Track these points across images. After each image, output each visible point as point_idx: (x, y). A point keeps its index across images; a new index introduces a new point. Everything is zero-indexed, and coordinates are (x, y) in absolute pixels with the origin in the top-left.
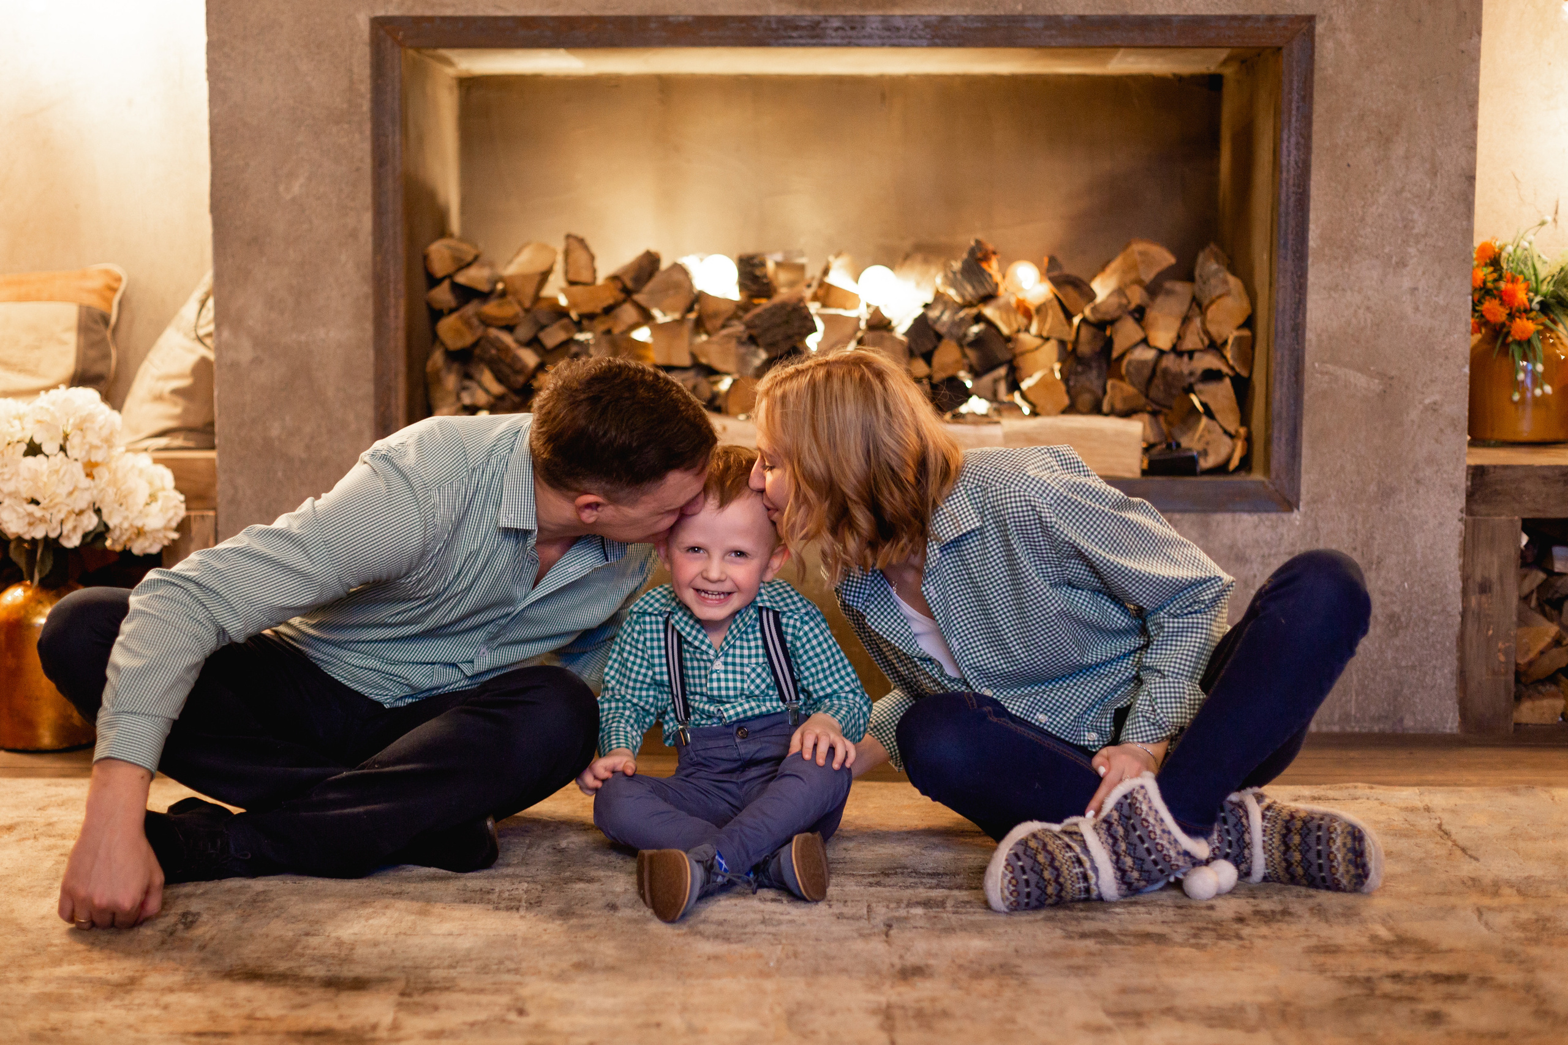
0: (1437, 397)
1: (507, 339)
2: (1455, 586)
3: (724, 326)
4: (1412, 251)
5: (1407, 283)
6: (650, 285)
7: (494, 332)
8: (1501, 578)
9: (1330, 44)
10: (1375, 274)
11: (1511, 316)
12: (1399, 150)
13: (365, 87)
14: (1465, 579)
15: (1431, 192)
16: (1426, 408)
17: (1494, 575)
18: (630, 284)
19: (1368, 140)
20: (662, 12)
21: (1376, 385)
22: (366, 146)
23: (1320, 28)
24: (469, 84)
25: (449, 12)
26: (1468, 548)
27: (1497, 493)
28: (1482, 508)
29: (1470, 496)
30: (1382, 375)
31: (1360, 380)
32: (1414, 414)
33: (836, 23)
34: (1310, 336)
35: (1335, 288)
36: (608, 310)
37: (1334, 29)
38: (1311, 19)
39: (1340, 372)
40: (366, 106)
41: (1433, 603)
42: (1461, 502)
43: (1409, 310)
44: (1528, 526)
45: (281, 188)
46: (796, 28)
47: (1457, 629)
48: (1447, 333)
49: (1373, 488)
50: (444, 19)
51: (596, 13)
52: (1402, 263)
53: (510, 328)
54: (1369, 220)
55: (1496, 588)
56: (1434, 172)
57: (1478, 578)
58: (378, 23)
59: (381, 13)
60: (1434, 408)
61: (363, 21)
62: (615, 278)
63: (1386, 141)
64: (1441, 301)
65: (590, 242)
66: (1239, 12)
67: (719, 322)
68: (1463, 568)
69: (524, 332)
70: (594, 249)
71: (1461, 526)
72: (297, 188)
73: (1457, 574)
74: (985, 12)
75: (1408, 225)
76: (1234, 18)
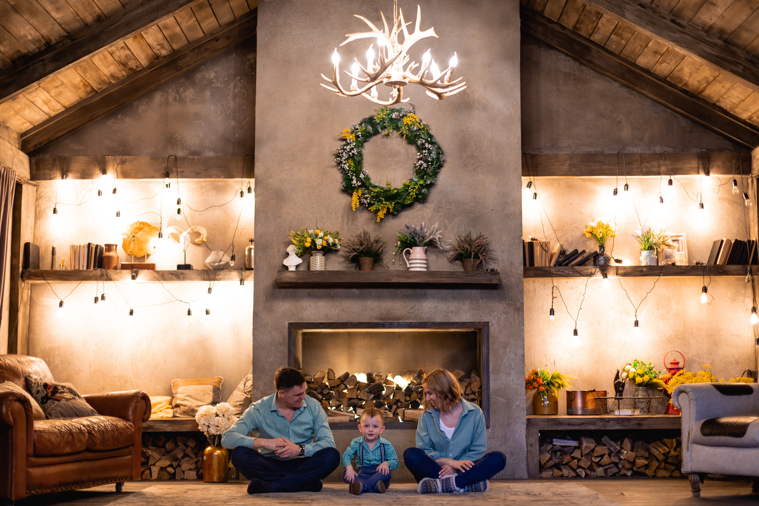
0: (519, 403)
1: (315, 392)
2: (525, 445)
3: (364, 389)
4: (512, 371)
5: (511, 379)
6: (347, 380)
7: (312, 391)
8: (535, 443)
9: (492, 328)
10: (504, 376)
11: (539, 386)
12: (508, 350)
13: (287, 338)
14: (527, 444)
15: (515, 359)
16: (517, 405)
17: (533, 443)
18: (343, 380)
19: (501, 348)
20: (351, 321)
21: (506, 401)
22: (287, 350)
23: (490, 324)
24: (304, 334)
25: (305, 322)
26: (527, 437)
27: (533, 424)
28: (530, 428)
29: (527, 425)
30: (507, 399)
31: (502, 400)
32: (514, 407)
33: (388, 324)
34: (491, 390)
35: (496, 379)
36: (338, 386)
37: (493, 325)
38: (488, 322)
39: (498, 398)
40: (287, 342)
41: (520, 449)
42: (525, 426)
43: (512, 384)
44: (540, 431)
45: (268, 359)
46: (379, 325)
47: (526, 455)
48: (520, 389)
49: (506, 423)
50: (304, 323)
51: (337, 322)
52: (510, 374)
53: (316, 390)
54: (502, 365)
55: (534, 445)
56: (516, 355)
57: (530, 443)
58: (290, 324)
59: (290, 322)
60: (518, 405)
61: (286, 324)
62: (339, 378)
63: (505, 348)
64: (519, 382)
65: (334, 371)
66: (473, 321)
67: (362, 388)
68: (526, 441)
69: (319, 391)
70: (335, 372)
71: (525, 432)
72: (271, 359)
73: (525, 442)
74: (419, 321)
75: (511, 366)
76: (472, 322)
